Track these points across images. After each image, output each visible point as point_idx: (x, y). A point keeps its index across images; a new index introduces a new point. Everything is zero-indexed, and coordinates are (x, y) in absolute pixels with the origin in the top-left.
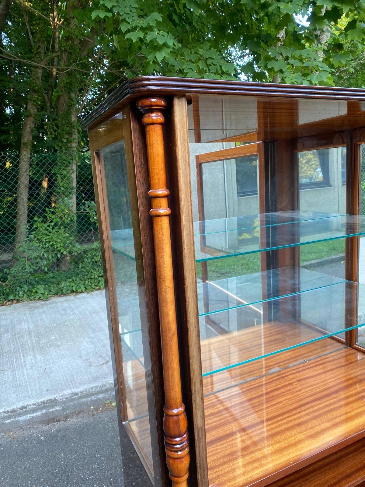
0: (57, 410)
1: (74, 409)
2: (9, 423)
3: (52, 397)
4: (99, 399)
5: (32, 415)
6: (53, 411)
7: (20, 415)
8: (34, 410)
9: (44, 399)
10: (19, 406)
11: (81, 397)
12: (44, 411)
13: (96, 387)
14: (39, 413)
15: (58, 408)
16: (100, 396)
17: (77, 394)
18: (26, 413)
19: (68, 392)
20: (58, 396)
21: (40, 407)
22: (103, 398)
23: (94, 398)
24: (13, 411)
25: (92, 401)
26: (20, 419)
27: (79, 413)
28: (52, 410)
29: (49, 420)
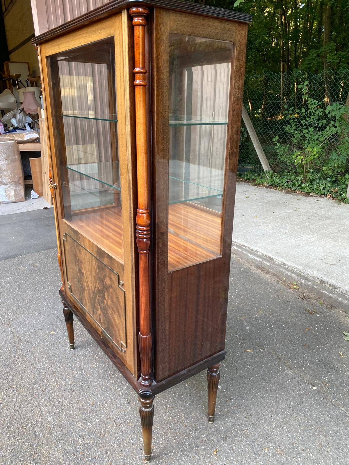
0: (267, 264)
1: (275, 271)
2: (245, 254)
3: (272, 256)
4: (292, 277)
5: (255, 257)
6: (265, 264)
7: (252, 253)
8: (259, 256)
9: (268, 255)
10: (255, 249)
11: (285, 269)
12: (261, 260)
13: (298, 269)
14: (258, 259)
15: (268, 264)
16: (294, 276)
17: (285, 265)
18: (255, 255)
19: (281, 260)
20: (275, 258)
21: (264, 257)
22: (294, 278)
23: (290, 274)
24: (252, 250)
25: (287, 274)
26: (249, 255)
27: (275, 276)
28: (265, 262)
29: (260, 267)
